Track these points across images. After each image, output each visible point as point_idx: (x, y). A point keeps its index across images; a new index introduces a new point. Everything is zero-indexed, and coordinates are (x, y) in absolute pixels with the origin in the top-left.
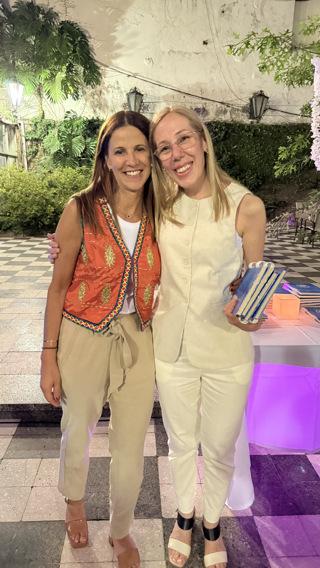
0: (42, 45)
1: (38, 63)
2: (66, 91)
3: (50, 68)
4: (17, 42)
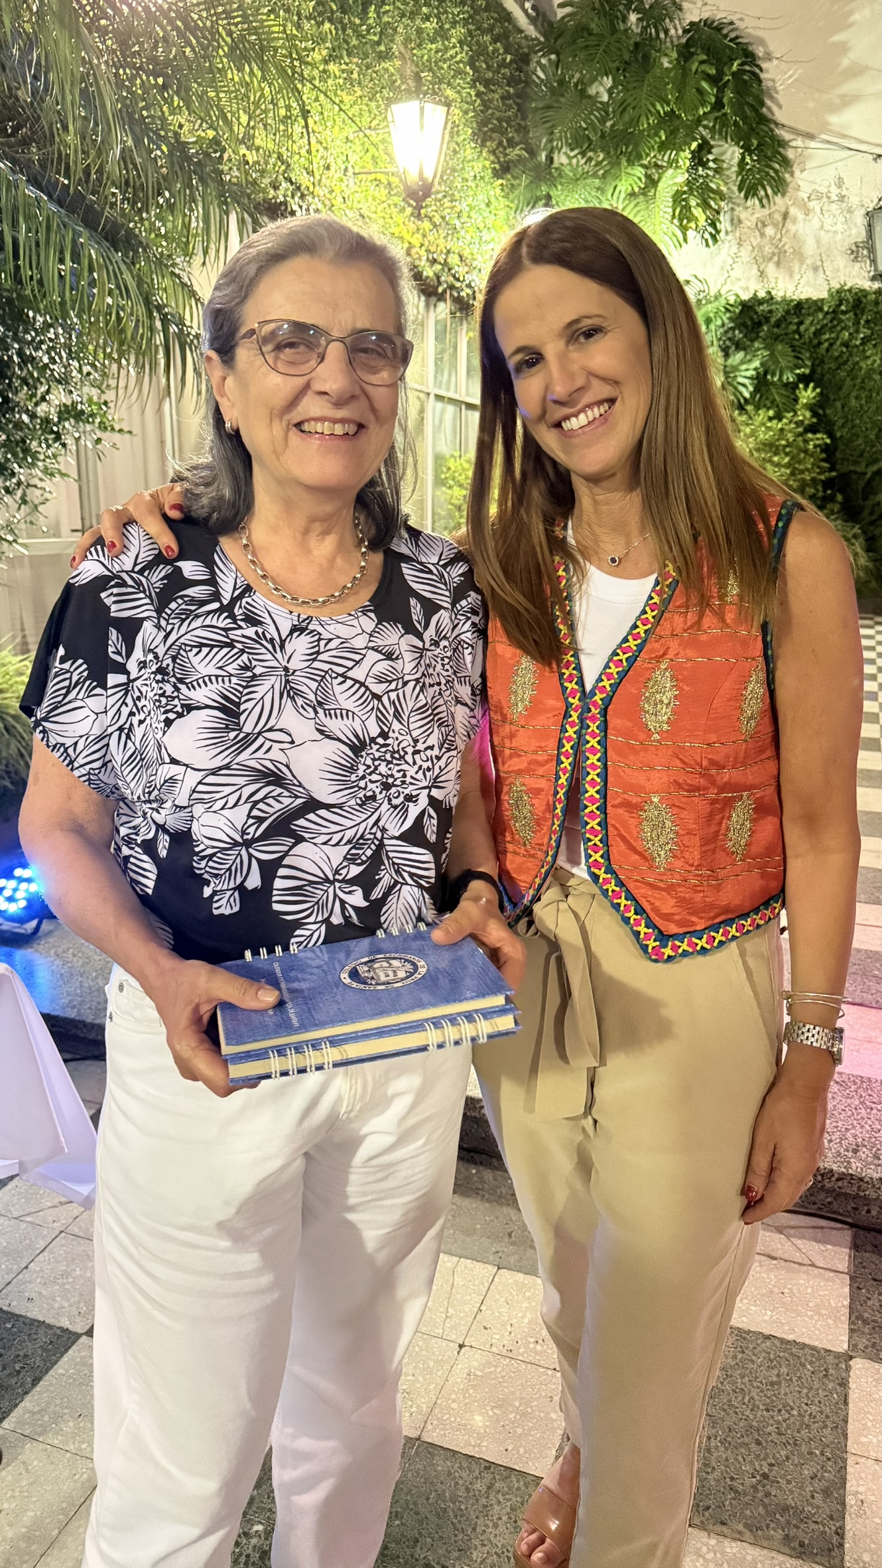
0: (629, 100)
1: (612, 153)
2: (685, 222)
3: (645, 162)
4: (562, 100)
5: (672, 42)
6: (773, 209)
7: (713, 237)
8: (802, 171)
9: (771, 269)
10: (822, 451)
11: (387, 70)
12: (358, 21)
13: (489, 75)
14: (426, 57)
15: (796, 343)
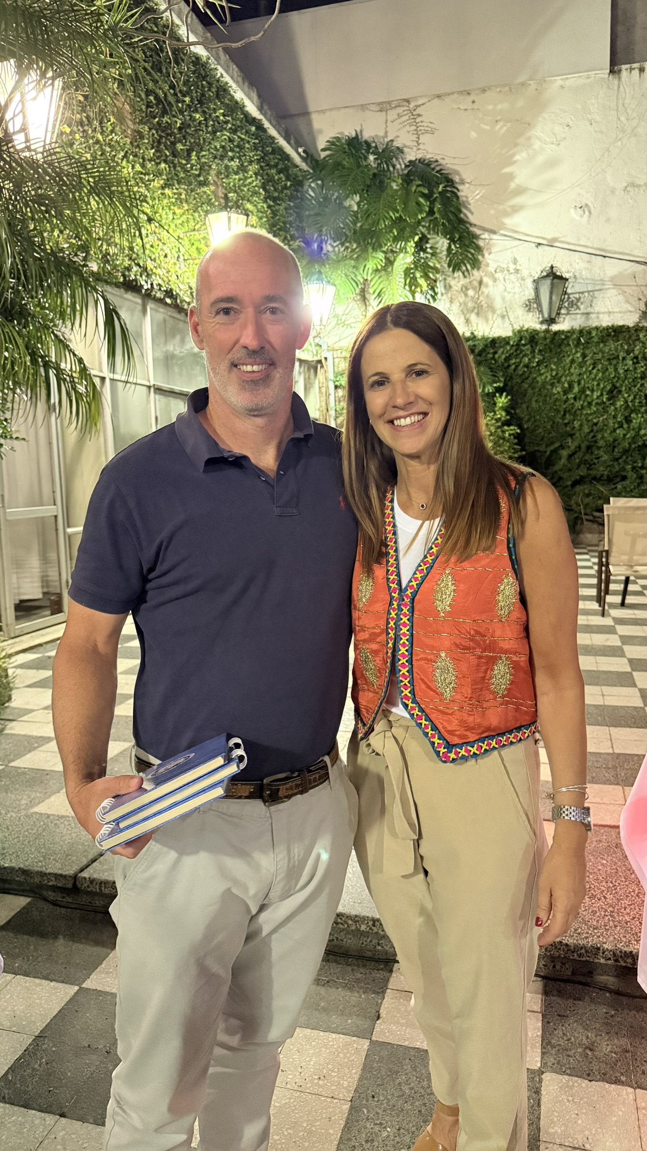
0: (371, 210)
1: (362, 244)
2: (413, 288)
3: (385, 249)
4: (326, 210)
5: (398, 173)
6: (472, 278)
7: (433, 297)
8: (490, 254)
9: (473, 317)
10: (515, 438)
11: (205, 192)
12: (184, 162)
13: (276, 194)
14: (232, 184)
15: (492, 366)
